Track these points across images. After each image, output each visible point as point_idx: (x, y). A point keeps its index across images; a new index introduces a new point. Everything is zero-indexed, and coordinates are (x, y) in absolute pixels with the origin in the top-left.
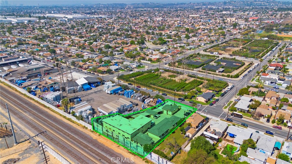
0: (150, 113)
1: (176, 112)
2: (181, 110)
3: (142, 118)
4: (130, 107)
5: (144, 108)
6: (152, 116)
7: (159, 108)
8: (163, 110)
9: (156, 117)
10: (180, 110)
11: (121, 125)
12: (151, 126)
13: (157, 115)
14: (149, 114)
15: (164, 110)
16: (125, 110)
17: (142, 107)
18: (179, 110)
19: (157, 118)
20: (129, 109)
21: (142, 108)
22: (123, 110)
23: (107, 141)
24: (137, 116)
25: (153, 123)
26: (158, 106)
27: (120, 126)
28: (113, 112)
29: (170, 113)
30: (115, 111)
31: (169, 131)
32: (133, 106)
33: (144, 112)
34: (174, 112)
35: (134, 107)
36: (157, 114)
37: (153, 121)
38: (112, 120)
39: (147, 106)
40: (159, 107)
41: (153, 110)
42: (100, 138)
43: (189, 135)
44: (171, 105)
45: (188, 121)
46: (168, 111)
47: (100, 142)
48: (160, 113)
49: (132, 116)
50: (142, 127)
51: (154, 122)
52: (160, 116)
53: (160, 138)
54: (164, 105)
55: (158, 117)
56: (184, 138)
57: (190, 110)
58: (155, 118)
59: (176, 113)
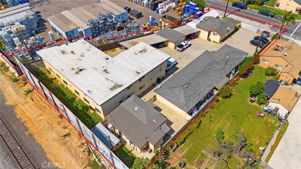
0: (165, 37)
1: (229, 36)
2: (240, 30)
3: (143, 51)
4: (121, 20)
5: (154, 23)
6: (171, 45)
7: (189, 24)
8: (199, 30)
9: (181, 46)
10: (238, 30)
11: (81, 70)
12: (166, 71)
13: (183, 43)
14: (163, 39)
15: (201, 30)
16: (109, 25)
17: (150, 20)
18: (236, 29)
19: (184, 49)
20: (118, 25)
21: (148, 23)
22: (105, 25)
23: (40, 112)
24: (134, 44)
25: (172, 65)
26: (187, 19)
27: (77, 73)
28: (79, 30)
29: (216, 38)
30: (83, 26)
31: (216, 92)
32: (130, 18)
33: (153, 33)
34: (226, 35)
35: (133, 20)
36: (183, 38)
37: (172, 60)
38: (63, 52)
39: (161, 20)
40: (190, 21)
41: (175, 29)
42: (26, 103)
43: (277, 109)
44: (218, 17)
45: (267, 63)
46: (212, 33)
47: (18, 117)
48: (191, 36)
49: (121, 43)
50: (140, 80)
51: (176, 61)
52: (190, 45)
53: (189, 118)
54: (202, 18)
55: (185, 47)
56: (261, 116)
57: (264, 32)
58: (179, 49)
59: (229, 38)
